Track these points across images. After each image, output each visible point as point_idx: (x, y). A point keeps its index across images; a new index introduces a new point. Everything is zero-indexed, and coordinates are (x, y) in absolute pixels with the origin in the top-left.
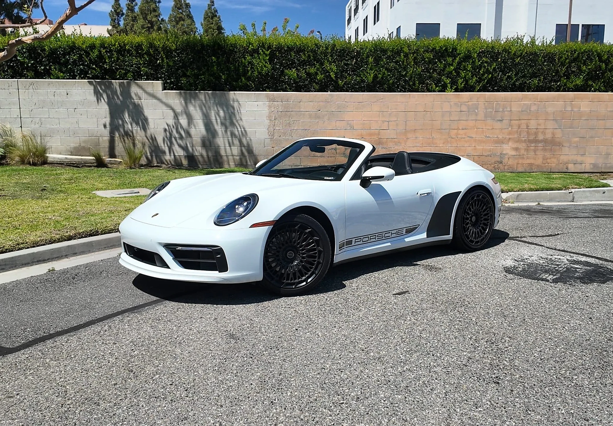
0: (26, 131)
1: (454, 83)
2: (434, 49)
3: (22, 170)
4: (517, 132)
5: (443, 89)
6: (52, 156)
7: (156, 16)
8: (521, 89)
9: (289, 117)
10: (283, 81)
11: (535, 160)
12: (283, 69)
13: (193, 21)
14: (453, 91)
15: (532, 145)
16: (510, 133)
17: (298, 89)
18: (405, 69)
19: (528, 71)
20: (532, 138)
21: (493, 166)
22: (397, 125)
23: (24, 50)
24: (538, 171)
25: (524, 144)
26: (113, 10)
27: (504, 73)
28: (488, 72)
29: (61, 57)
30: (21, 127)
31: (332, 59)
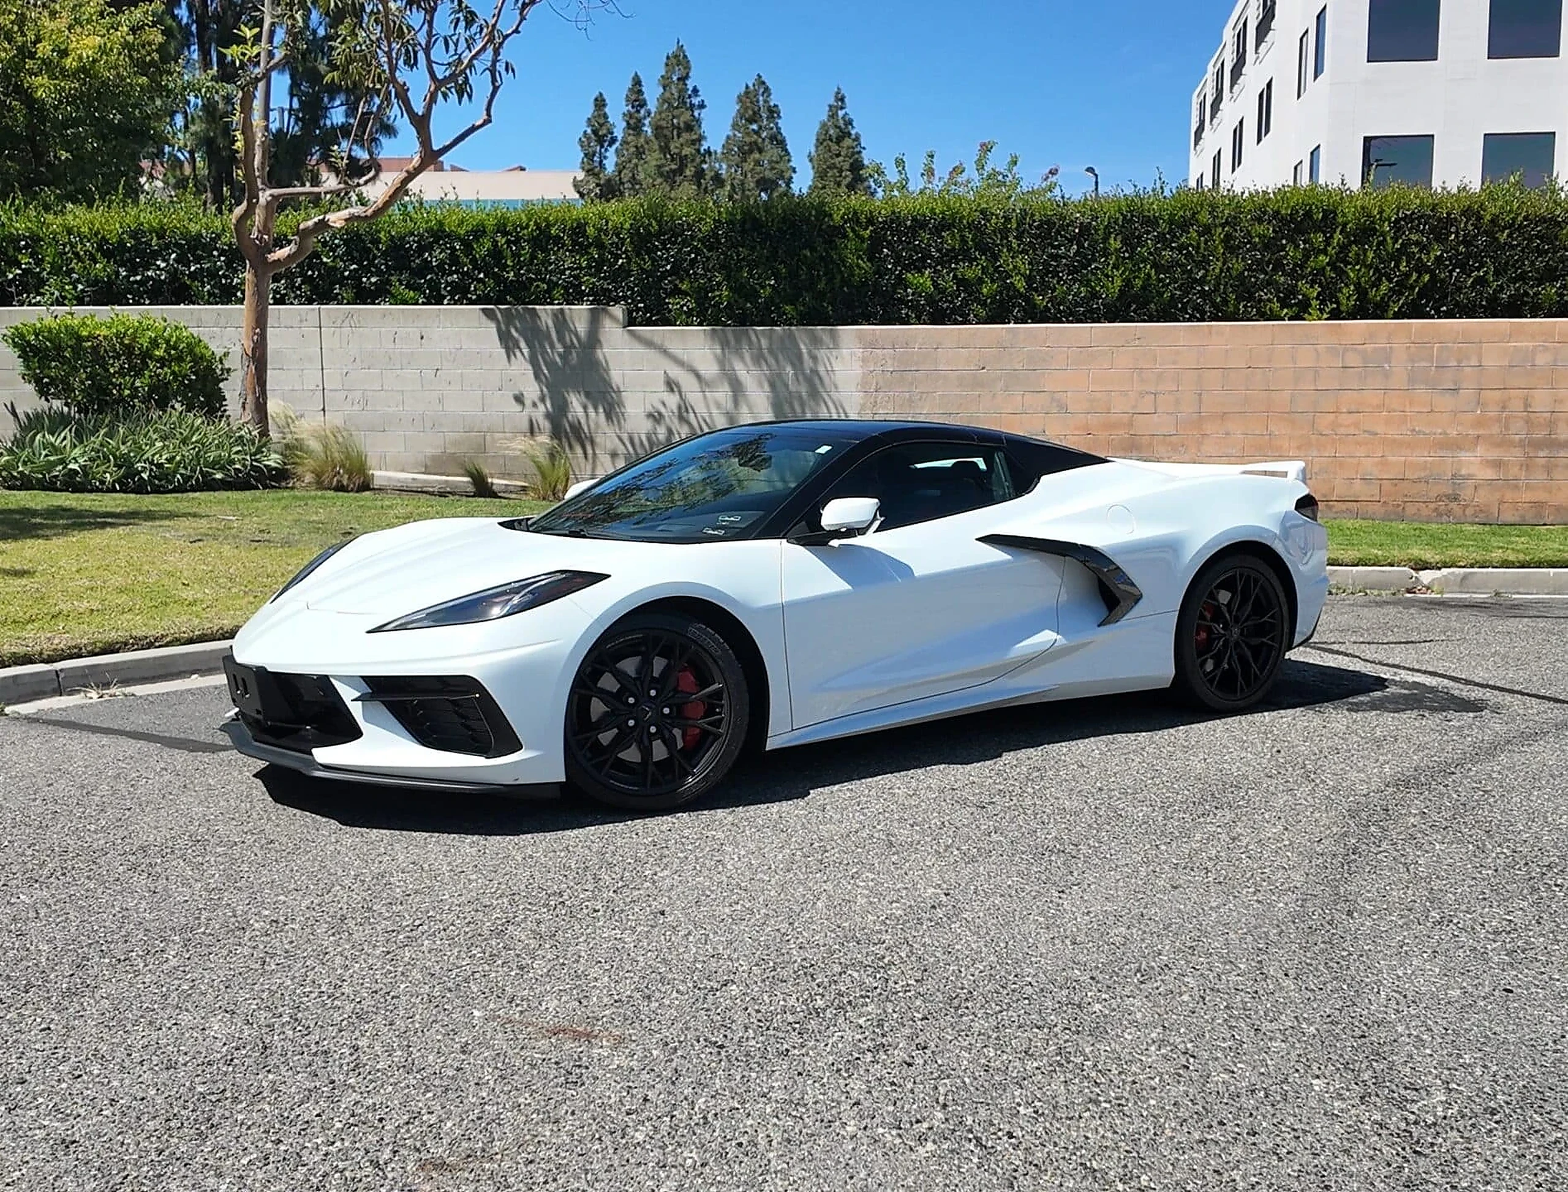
0: (335, 419)
1: (1328, 295)
2: (1278, 212)
3: (314, 498)
4: (1499, 420)
5: (1301, 312)
6: (380, 475)
7: (693, 142)
8: (1513, 309)
9: (912, 384)
10: (901, 301)
11: (1550, 492)
12: (901, 271)
13: (786, 150)
14: (1325, 316)
15: (1541, 454)
16: (1479, 423)
17: (938, 318)
18: (1203, 264)
19: (1532, 263)
20: (1540, 434)
21: (1432, 506)
22: (1177, 402)
23: (336, 241)
24: (1559, 520)
25: (1518, 452)
26: (589, 131)
27: (1466, 271)
28: (1421, 268)
29: (412, 256)
30: (324, 410)
31: (1019, 245)
